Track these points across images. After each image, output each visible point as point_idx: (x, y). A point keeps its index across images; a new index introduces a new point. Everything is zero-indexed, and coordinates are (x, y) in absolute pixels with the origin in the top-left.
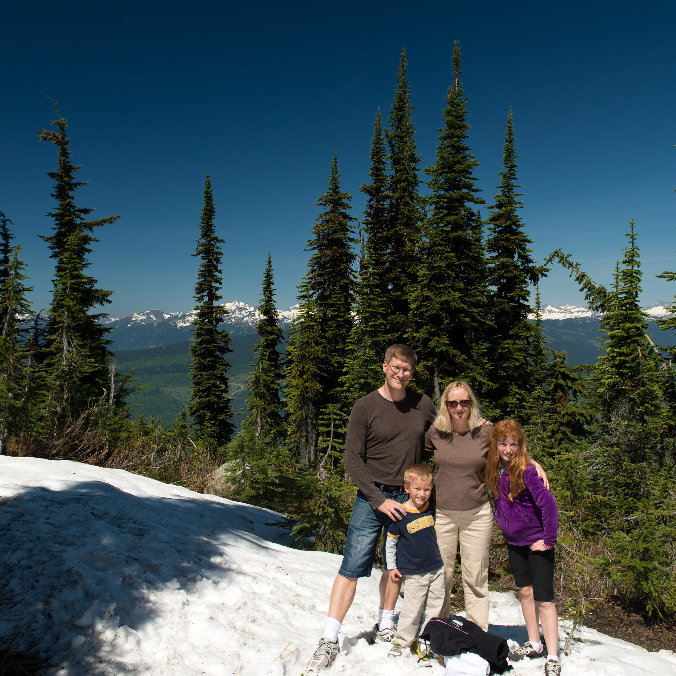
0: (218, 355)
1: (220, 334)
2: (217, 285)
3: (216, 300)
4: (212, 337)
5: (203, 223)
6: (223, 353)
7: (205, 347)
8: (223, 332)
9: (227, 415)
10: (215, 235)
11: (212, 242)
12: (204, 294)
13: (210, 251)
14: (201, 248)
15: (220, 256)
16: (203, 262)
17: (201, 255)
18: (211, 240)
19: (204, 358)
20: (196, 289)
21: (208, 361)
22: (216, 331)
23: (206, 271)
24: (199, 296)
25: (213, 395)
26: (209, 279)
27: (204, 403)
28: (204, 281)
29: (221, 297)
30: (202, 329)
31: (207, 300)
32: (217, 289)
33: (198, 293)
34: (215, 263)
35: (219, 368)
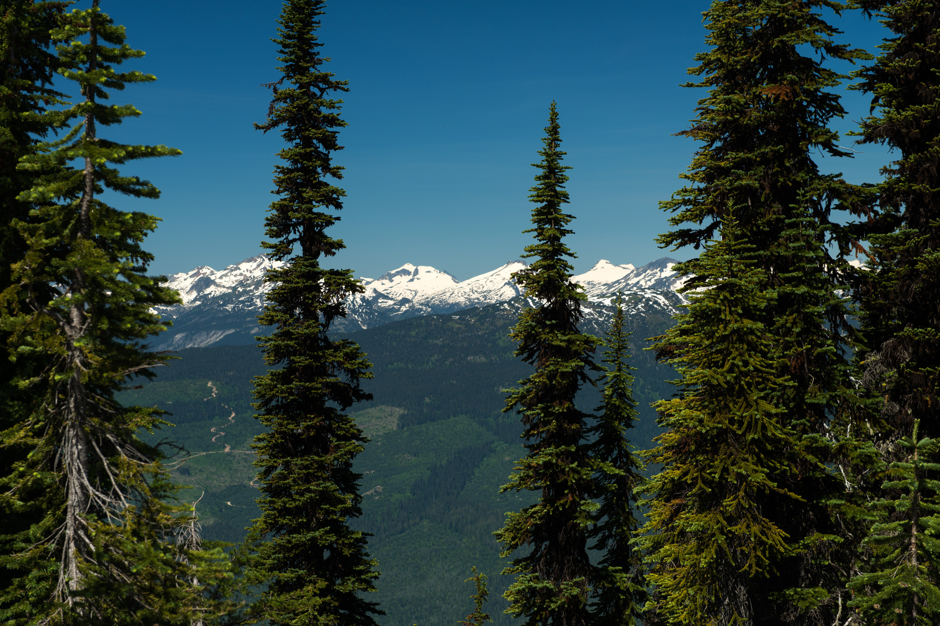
0: (332, 410)
1: (337, 348)
2: (330, 211)
3: (329, 252)
4: (317, 358)
5: (289, 37)
6: (346, 403)
7: (298, 388)
8: (346, 343)
9: (361, 581)
10: (322, 69)
11: (313, 89)
12: (292, 236)
13: (309, 114)
14: (281, 106)
15: (335, 129)
16: (289, 146)
17: (285, 126)
18: (309, 84)
19: (294, 419)
20: (270, 222)
21: (308, 428)
22: (326, 339)
23: (297, 170)
24: (275, 241)
25: (320, 525)
26: (308, 193)
27: (296, 546)
28: (292, 200)
29: (340, 245)
30: (287, 335)
31: (301, 254)
32: (329, 222)
33: (277, 235)
34: (322, 149)
35: (338, 447)
